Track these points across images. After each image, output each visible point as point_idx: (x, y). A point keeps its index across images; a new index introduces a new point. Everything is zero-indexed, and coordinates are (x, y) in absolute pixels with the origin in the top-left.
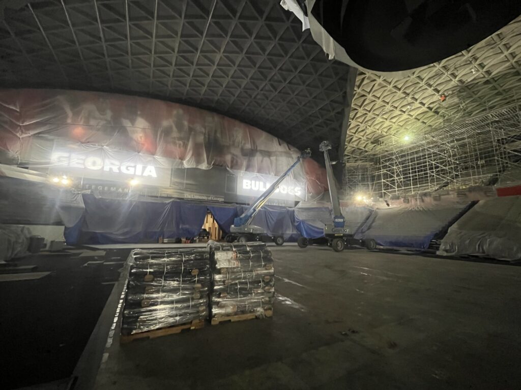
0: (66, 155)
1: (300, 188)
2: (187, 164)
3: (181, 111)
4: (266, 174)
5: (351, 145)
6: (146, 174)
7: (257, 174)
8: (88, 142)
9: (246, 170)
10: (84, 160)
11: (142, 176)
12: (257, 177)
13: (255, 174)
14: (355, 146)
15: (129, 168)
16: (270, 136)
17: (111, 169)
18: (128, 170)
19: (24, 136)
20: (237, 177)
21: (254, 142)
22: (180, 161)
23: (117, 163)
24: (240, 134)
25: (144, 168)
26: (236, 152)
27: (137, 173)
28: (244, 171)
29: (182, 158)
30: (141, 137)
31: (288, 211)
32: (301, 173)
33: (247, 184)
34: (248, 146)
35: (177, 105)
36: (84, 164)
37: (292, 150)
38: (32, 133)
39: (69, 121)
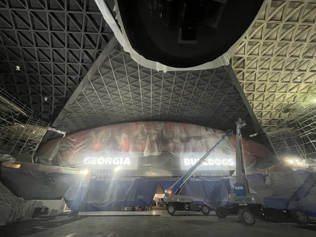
0: (90, 158)
1: (232, 160)
2: (146, 154)
3: (143, 125)
4: (199, 152)
5: (263, 118)
6: (125, 163)
7: (192, 153)
8: (99, 150)
9: (184, 152)
10: (97, 160)
11: (123, 165)
12: (193, 155)
13: (191, 153)
14: (268, 118)
15: (117, 161)
16: (198, 126)
17: (108, 163)
18: (116, 162)
19: (76, 152)
20: (179, 157)
21: (187, 133)
22: (142, 152)
23: (111, 159)
24: (178, 130)
25: (124, 160)
26: (177, 141)
27: (120, 164)
28: (183, 153)
29: (143, 151)
30: (123, 143)
31: (223, 180)
32: (229, 148)
33: (188, 162)
34: (184, 136)
35: (141, 122)
36: (96, 162)
37: (217, 132)
38: (78, 150)
39: (94, 142)
